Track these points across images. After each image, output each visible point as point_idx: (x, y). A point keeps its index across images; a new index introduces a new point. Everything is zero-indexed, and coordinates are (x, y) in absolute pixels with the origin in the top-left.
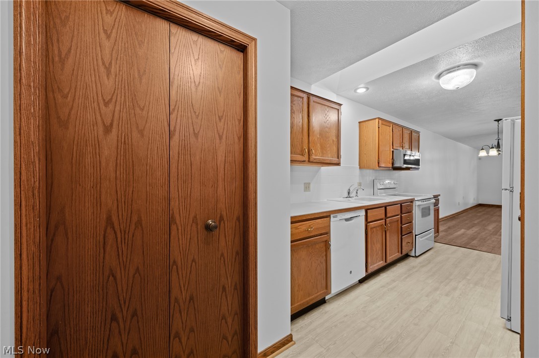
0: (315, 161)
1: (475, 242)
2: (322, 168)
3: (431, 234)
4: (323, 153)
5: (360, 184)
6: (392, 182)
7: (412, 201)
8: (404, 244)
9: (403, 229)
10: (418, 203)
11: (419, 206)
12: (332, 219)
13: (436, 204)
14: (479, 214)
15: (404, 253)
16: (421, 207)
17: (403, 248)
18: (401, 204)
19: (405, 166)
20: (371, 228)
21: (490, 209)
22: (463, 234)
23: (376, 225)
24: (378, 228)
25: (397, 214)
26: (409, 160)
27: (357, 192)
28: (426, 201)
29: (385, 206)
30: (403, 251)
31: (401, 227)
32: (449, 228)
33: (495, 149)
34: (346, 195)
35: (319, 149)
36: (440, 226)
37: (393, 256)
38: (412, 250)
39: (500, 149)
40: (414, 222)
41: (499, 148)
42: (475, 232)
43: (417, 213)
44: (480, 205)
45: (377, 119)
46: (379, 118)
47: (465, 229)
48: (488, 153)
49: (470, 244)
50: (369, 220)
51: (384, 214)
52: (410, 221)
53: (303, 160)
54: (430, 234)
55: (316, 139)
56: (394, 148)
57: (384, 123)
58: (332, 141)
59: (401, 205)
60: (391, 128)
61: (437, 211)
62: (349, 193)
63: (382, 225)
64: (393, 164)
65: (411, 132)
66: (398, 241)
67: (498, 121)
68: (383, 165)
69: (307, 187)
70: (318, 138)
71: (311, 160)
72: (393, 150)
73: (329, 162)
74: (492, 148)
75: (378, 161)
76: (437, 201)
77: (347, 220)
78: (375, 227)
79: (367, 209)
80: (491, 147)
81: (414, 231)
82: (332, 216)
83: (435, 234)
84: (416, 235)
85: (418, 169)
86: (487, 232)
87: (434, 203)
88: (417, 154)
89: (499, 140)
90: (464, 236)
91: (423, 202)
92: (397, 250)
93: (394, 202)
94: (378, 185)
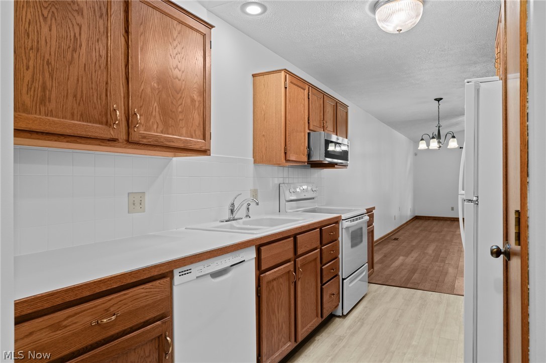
0: (145, 141)
1: (416, 276)
2: (175, 159)
3: (364, 273)
4: (165, 123)
5: (255, 193)
6: (310, 188)
7: (337, 221)
8: (326, 298)
9: (324, 273)
10: (345, 224)
11: (347, 228)
12: (177, 279)
13: (370, 223)
14: (417, 231)
15: (326, 315)
16: (351, 230)
17: (325, 306)
18: (320, 227)
19: (329, 160)
20: (268, 282)
21: (427, 223)
22: (402, 264)
23: (277, 275)
24: (281, 280)
25: (314, 246)
26: (334, 151)
27: (248, 209)
28: (357, 220)
29: (294, 236)
30: (325, 311)
31: (321, 269)
32: (385, 256)
33: (435, 140)
34: (227, 215)
35: (156, 113)
36: (375, 254)
37: (309, 325)
38: (338, 305)
39: (441, 141)
40: (340, 256)
41: (440, 139)
42: (415, 260)
43: (344, 240)
44: (417, 218)
45: (283, 72)
46: (286, 71)
47: (403, 256)
48: (428, 145)
49: (411, 281)
50: (263, 268)
51: (292, 250)
52: (334, 257)
53: (109, 137)
54: (362, 273)
55: (149, 90)
56: (311, 128)
57: (295, 81)
58: (189, 101)
59: (321, 230)
60: (306, 92)
61: (370, 234)
62: (232, 211)
63: (289, 272)
64: (309, 156)
65: (337, 104)
66: (317, 296)
67: (438, 100)
68: (293, 158)
69: (136, 202)
70: (153, 89)
71: (134, 137)
72: (308, 131)
73: (181, 145)
74: (433, 138)
75: (285, 149)
76: (372, 216)
77: (216, 275)
78: (274, 279)
79: (260, 245)
80: (431, 136)
81: (340, 273)
82: (176, 272)
83: (369, 270)
84: (343, 279)
85: (346, 166)
86: (427, 257)
87: (368, 222)
88: (346, 141)
89: (439, 127)
90: (403, 267)
91: (353, 221)
92: (315, 313)
93: (309, 225)
94: (287, 193)
